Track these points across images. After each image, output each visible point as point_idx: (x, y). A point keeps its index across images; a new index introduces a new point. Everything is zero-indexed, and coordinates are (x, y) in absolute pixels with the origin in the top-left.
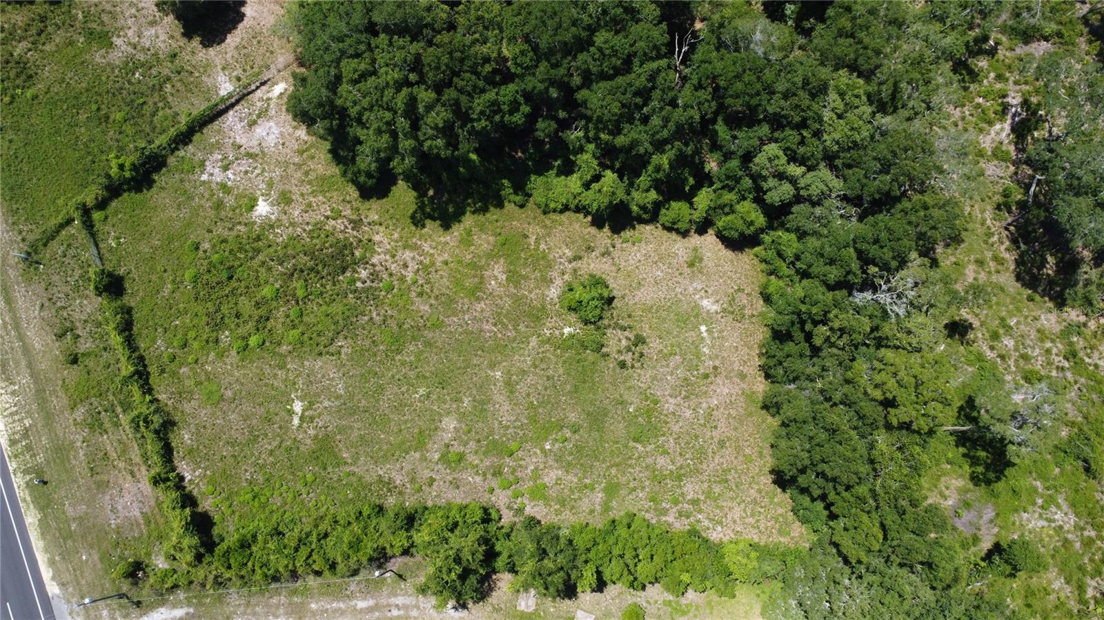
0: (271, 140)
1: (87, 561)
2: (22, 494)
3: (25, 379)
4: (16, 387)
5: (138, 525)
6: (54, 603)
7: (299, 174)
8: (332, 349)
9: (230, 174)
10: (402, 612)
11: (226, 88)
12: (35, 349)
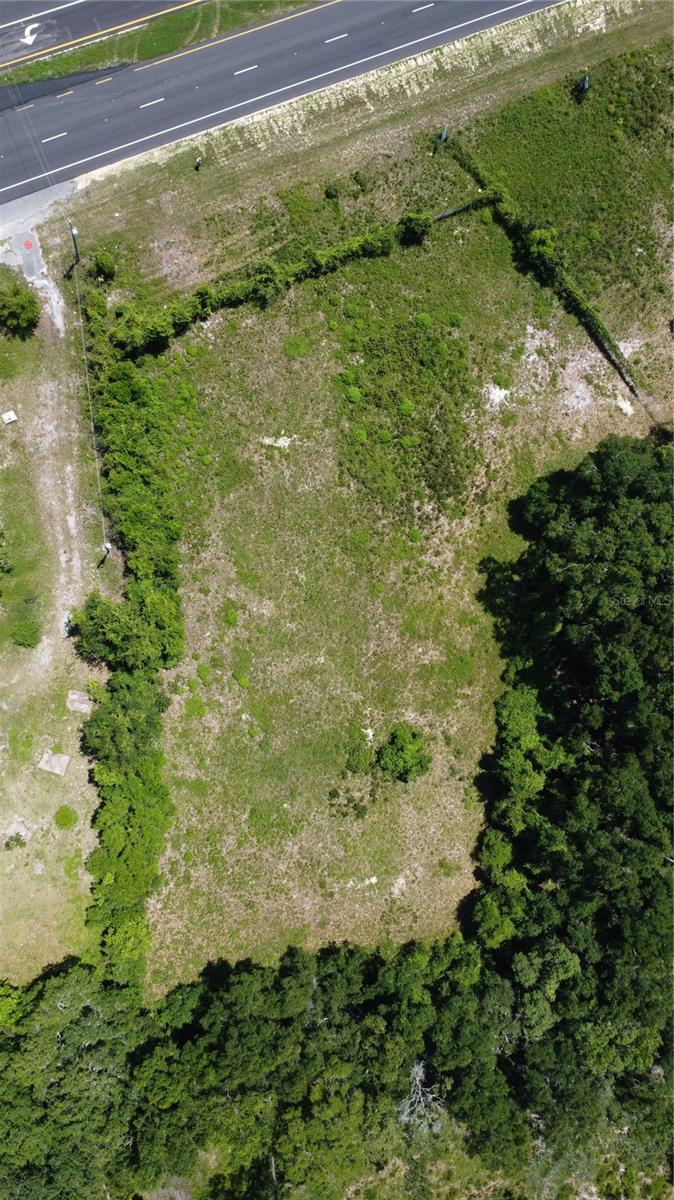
0: (570, 401)
1: (113, 218)
2: (184, 143)
3: (309, 140)
4: (300, 132)
5: (153, 273)
6: (67, 184)
7: (534, 433)
8: (346, 477)
9: (534, 357)
10: (64, 565)
11: (627, 349)
12: (341, 150)
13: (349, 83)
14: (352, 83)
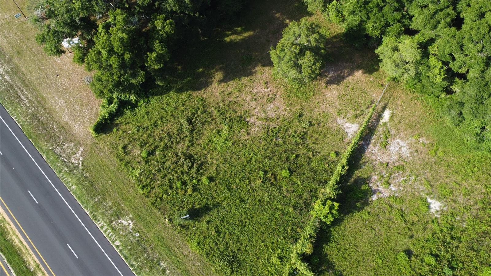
0: (405, 152)
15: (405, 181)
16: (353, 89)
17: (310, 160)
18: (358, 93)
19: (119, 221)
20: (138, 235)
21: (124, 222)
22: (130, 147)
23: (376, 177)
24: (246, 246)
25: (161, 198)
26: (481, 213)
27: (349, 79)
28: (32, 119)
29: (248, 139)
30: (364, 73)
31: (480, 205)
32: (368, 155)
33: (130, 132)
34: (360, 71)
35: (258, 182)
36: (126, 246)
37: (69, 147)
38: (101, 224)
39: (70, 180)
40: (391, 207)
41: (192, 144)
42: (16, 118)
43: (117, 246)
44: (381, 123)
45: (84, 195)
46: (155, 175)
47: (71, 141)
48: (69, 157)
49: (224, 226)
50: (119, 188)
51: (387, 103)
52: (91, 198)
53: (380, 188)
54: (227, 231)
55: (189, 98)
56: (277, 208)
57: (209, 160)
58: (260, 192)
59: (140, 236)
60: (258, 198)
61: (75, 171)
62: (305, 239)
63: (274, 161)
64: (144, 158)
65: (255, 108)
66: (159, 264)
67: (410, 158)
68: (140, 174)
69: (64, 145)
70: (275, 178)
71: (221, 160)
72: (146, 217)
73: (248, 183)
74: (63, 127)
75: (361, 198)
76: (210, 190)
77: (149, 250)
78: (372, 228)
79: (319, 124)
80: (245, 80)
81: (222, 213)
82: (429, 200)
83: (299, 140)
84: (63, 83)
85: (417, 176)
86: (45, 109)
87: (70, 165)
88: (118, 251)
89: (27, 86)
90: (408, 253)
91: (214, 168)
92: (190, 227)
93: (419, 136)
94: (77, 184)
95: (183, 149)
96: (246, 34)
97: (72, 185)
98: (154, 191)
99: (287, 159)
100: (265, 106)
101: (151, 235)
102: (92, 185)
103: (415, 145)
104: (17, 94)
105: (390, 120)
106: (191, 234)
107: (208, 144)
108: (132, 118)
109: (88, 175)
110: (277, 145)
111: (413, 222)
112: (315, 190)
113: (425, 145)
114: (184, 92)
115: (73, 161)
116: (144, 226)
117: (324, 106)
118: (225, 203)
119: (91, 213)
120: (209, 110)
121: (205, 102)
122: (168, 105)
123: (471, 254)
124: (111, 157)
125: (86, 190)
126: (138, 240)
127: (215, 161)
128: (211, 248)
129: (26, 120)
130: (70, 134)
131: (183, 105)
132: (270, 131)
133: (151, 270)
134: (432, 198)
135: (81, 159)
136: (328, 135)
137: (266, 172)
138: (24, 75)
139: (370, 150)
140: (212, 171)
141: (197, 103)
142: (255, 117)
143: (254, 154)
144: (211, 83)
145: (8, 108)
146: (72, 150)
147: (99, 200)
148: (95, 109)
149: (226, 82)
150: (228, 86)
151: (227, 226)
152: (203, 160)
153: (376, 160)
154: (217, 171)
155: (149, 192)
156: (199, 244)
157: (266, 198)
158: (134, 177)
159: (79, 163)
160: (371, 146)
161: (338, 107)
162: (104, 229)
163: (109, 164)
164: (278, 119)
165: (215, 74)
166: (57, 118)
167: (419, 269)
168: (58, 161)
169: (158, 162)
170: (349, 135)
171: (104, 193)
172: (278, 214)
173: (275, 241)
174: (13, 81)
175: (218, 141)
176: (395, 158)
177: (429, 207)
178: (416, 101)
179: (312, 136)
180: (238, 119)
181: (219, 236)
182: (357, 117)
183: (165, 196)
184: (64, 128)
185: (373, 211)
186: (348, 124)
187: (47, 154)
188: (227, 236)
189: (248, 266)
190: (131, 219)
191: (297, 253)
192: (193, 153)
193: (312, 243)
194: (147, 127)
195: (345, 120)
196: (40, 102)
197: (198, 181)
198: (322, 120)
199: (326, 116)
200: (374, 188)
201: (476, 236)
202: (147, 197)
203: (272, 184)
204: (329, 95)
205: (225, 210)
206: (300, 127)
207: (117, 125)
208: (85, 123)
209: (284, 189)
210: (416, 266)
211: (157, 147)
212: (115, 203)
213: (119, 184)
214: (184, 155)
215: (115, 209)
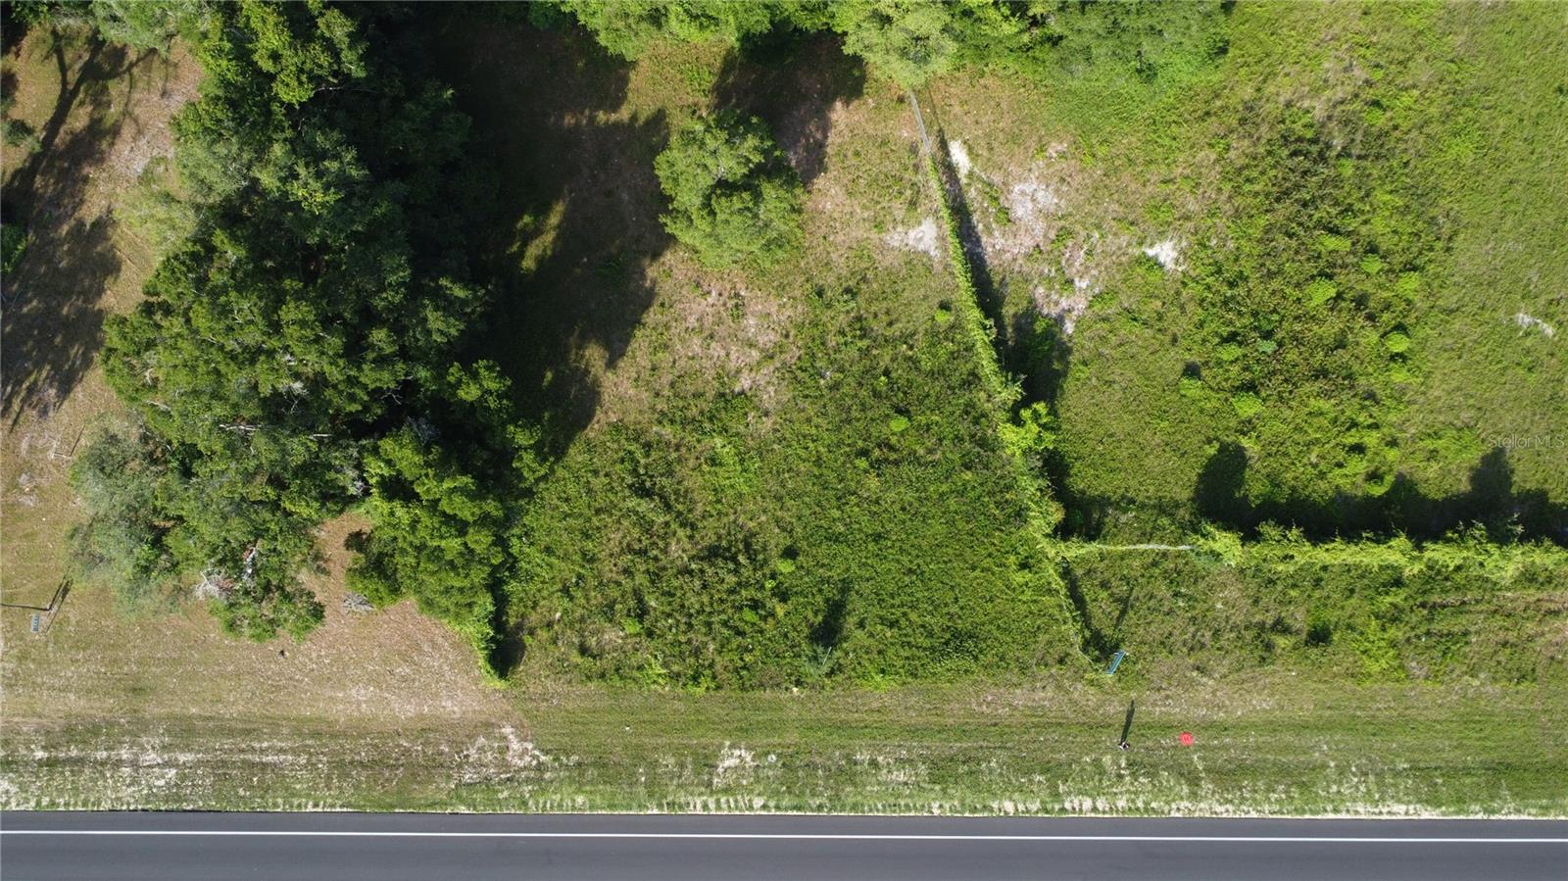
4: (1332, 763)
13: (1225, 811)
14: (1219, 809)
15: (1089, 253)
16: (857, 154)
17: (914, 362)
18: (875, 154)
19: (720, 770)
20: (773, 758)
21: (728, 763)
22: (592, 642)
23: (1041, 290)
24: (956, 600)
25: (744, 668)
26: (1238, 201)
27: (833, 139)
28: (349, 775)
29: (775, 423)
30: (847, 103)
31: (1227, 187)
32: (996, 262)
33: (558, 615)
34: (838, 105)
35: (873, 483)
36: (777, 792)
37: (481, 750)
38: (697, 805)
39: (558, 797)
40: (1105, 320)
41: (693, 527)
42: (316, 805)
43: (764, 807)
44: (964, 181)
45: (613, 794)
46: (689, 642)
47: (472, 737)
48: (504, 765)
49: (893, 606)
50: (654, 723)
51: (940, 130)
52: (631, 785)
53: (1064, 303)
54: (905, 609)
55: (590, 448)
56: (942, 495)
57: (751, 524)
58: (891, 495)
59: (779, 756)
60: (897, 507)
61: (547, 776)
62: (1036, 503)
63: (858, 420)
64: (638, 635)
65: (728, 355)
66: (856, 764)
67: (1063, 203)
68: (665, 665)
69: (467, 756)
70: (891, 448)
71: (771, 505)
72: (753, 718)
73: (856, 501)
74: (422, 730)
75: (1052, 349)
76: (808, 573)
77: (818, 760)
78: (1110, 383)
79: (864, 279)
80: (652, 316)
81: (867, 588)
82: (1151, 252)
83: (864, 343)
84: (314, 655)
85: (1098, 227)
86: (345, 735)
87: (523, 775)
88: (773, 812)
89: (247, 732)
90: (1191, 371)
91: (777, 530)
92: (841, 661)
93: (1042, 149)
94: (579, 791)
95: (684, 551)
96: (554, 220)
97: (574, 801)
98: (718, 667)
99: (876, 394)
100: (741, 335)
101: (792, 737)
102: (605, 765)
103: (1051, 170)
104: (253, 765)
105: (972, 160)
106: (854, 669)
107: (719, 501)
108: (532, 588)
109: (575, 758)
110: (835, 387)
111: (1158, 313)
112: (970, 406)
113: (1062, 155)
114: (567, 447)
115: (521, 764)
116: (767, 736)
117: (840, 238)
118: (854, 567)
119: (660, 806)
120: (651, 437)
121: (627, 428)
122: (567, 500)
123: (1275, 284)
124: (580, 689)
125: (605, 782)
126: (784, 765)
127: (763, 518)
128: (907, 658)
129: (340, 788)
130: (452, 726)
131: (595, 473)
132: (798, 373)
133: (855, 785)
134: (1152, 245)
135: (530, 746)
136: (899, 287)
137: (864, 453)
138: (211, 718)
139: (990, 249)
140: (776, 540)
141: (615, 446)
142: (745, 372)
143: (814, 441)
144: (596, 383)
145: (275, 805)
146: (492, 748)
147: (646, 774)
148: (440, 640)
149: (622, 354)
150: (634, 357)
151: (897, 601)
152: (740, 536)
153: (1015, 260)
154: (784, 530)
155: (714, 677)
156: (883, 671)
157: (910, 496)
158: (660, 680)
159: (534, 757)
160: (984, 239)
161: (866, 215)
162: (712, 806)
163: (588, 704)
164: (787, 336)
165: (583, 356)
166: (390, 728)
167: (1226, 380)
168: (497, 791)
169: (669, 615)
170: (932, 253)
171: (639, 755)
172: (952, 503)
173: (992, 549)
174: (206, 751)
175: (731, 477)
176: (1040, 227)
177: (1161, 266)
178: (982, 81)
179: (876, 316)
180: (722, 404)
181: (900, 629)
182: (913, 204)
183: (748, 658)
184: (425, 731)
185: (1086, 354)
186: (912, 234)
187: (462, 801)
188: (913, 616)
189: (988, 627)
190: (732, 746)
191: (1047, 536)
192: (710, 539)
193: (1052, 498)
194: (580, 577)
195: (900, 229)
196: (316, 734)
197: (773, 576)
198: (863, 265)
199: (860, 250)
200: (1054, 312)
201: (1259, 249)
202: (718, 687)
203: (896, 463)
204: (829, 206)
205: (868, 580)
206: (839, 317)
207: (519, 627)
208: (456, 683)
209: (921, 452)
210: (1218, 379)
211: (638, 594)
212: (677, 751)
213: (647, 717)
214: (702, 559)
215: (690, 759)
